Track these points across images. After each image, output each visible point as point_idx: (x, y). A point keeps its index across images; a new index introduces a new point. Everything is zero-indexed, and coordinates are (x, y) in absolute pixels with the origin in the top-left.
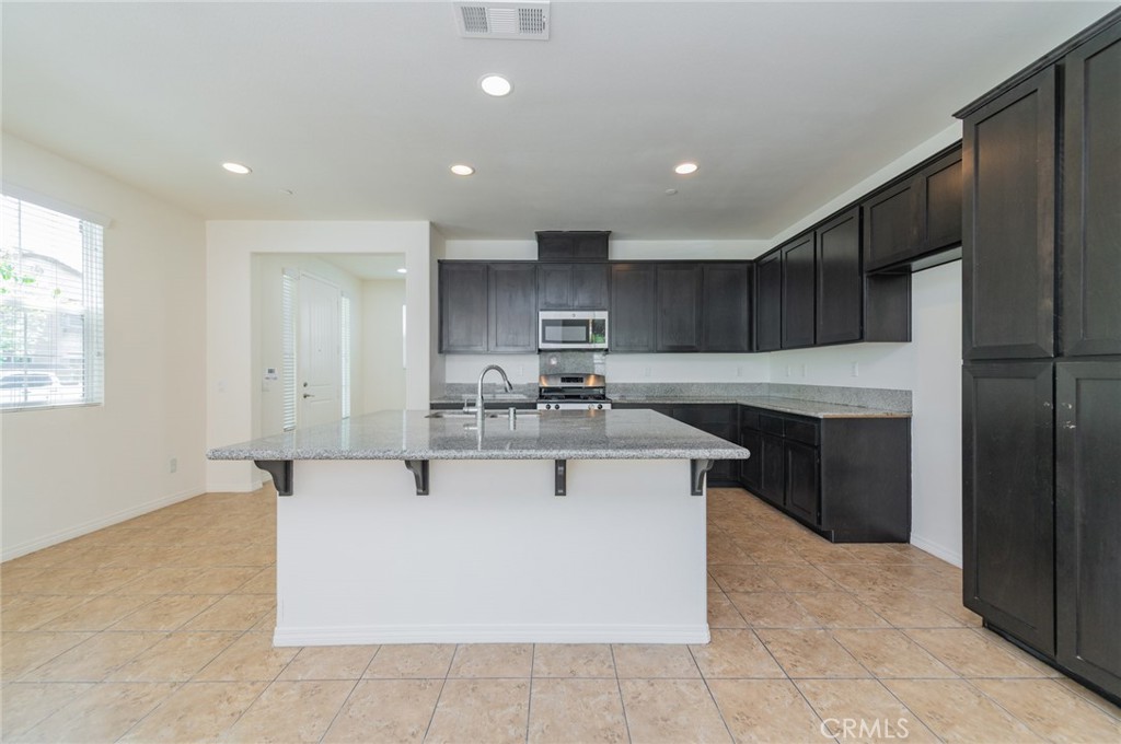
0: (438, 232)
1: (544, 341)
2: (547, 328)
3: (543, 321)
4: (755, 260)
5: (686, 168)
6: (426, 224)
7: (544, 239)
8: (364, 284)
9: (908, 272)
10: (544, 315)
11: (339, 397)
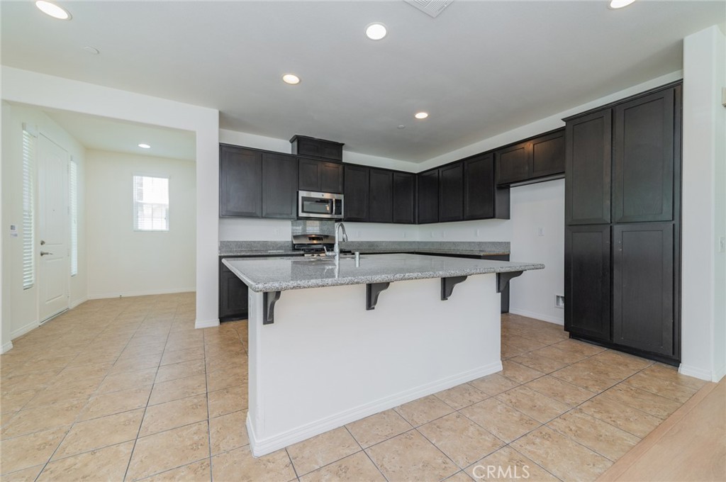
0: (225, 121)
1: (303, 211)
2: (305, 203)
3: (302, 197)
4: (417, 174)
5: (422, 115)
6: (216, 112)
7: (300, 141)
8: (89, 152)
9: (509, 188)
10: (302, 194)
11: (69, 255)
